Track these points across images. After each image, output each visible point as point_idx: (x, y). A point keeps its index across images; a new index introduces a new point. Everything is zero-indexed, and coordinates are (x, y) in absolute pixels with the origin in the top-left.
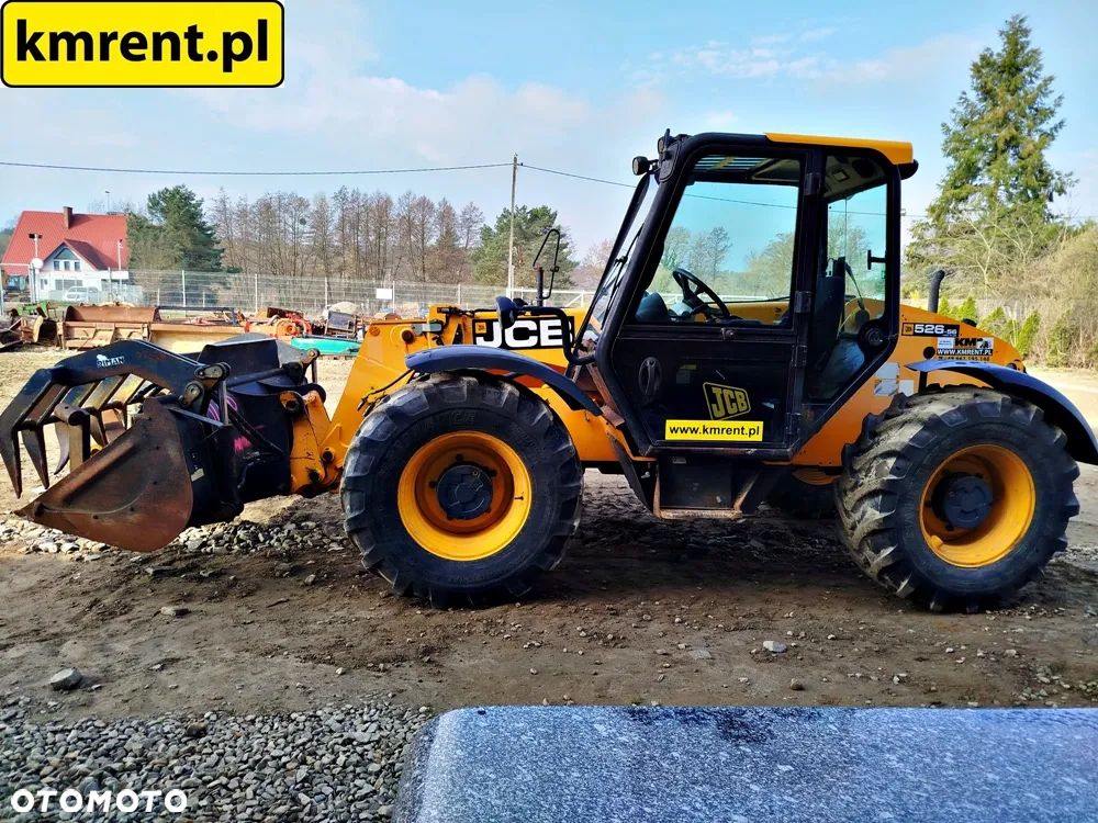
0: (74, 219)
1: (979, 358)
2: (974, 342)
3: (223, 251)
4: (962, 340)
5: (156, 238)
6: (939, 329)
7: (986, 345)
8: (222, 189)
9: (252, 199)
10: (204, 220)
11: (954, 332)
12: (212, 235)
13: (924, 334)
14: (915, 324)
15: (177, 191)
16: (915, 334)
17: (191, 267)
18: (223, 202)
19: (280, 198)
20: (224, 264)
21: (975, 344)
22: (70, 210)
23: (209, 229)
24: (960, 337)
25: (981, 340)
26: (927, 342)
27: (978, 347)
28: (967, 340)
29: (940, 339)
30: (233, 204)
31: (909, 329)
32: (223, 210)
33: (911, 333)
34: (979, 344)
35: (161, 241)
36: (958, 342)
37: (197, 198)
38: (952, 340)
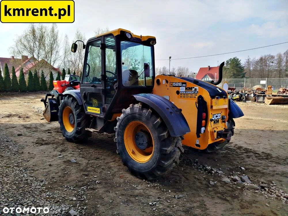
0: (210, 68)
1: (193, 94)
2: (191, 88)
3: (246, 73)
4: (187, 88)
5: (227, 71)
6: (180, 84)
7: (196, 89)
8: (248, 56)
9: (258, 58)
10: (241, 65)
11: (185, 85)
12: (243, 69)
13: (176, 86)
14: (173, 83)
15: (234, 59)
16: (173, 86)
17: (235, 77)
18: (248, 60)
19: (265, 56)
20: (246, 76)
21: (192, 89)
22: (209, 66)
23: (242, 67)
24: (187, 87)
25: (194, 88)
26: (177, 89)
27: (193, 91)
28: (189, 88)
29: (180, 87)
30: (251, 60)
31: (171, 85)
32: (248, 62)
33: (172, 86)
34: (193, 89)
35: (228, 72)
36: (186, 89)
37: (239, 60)
38: (184, 88)
